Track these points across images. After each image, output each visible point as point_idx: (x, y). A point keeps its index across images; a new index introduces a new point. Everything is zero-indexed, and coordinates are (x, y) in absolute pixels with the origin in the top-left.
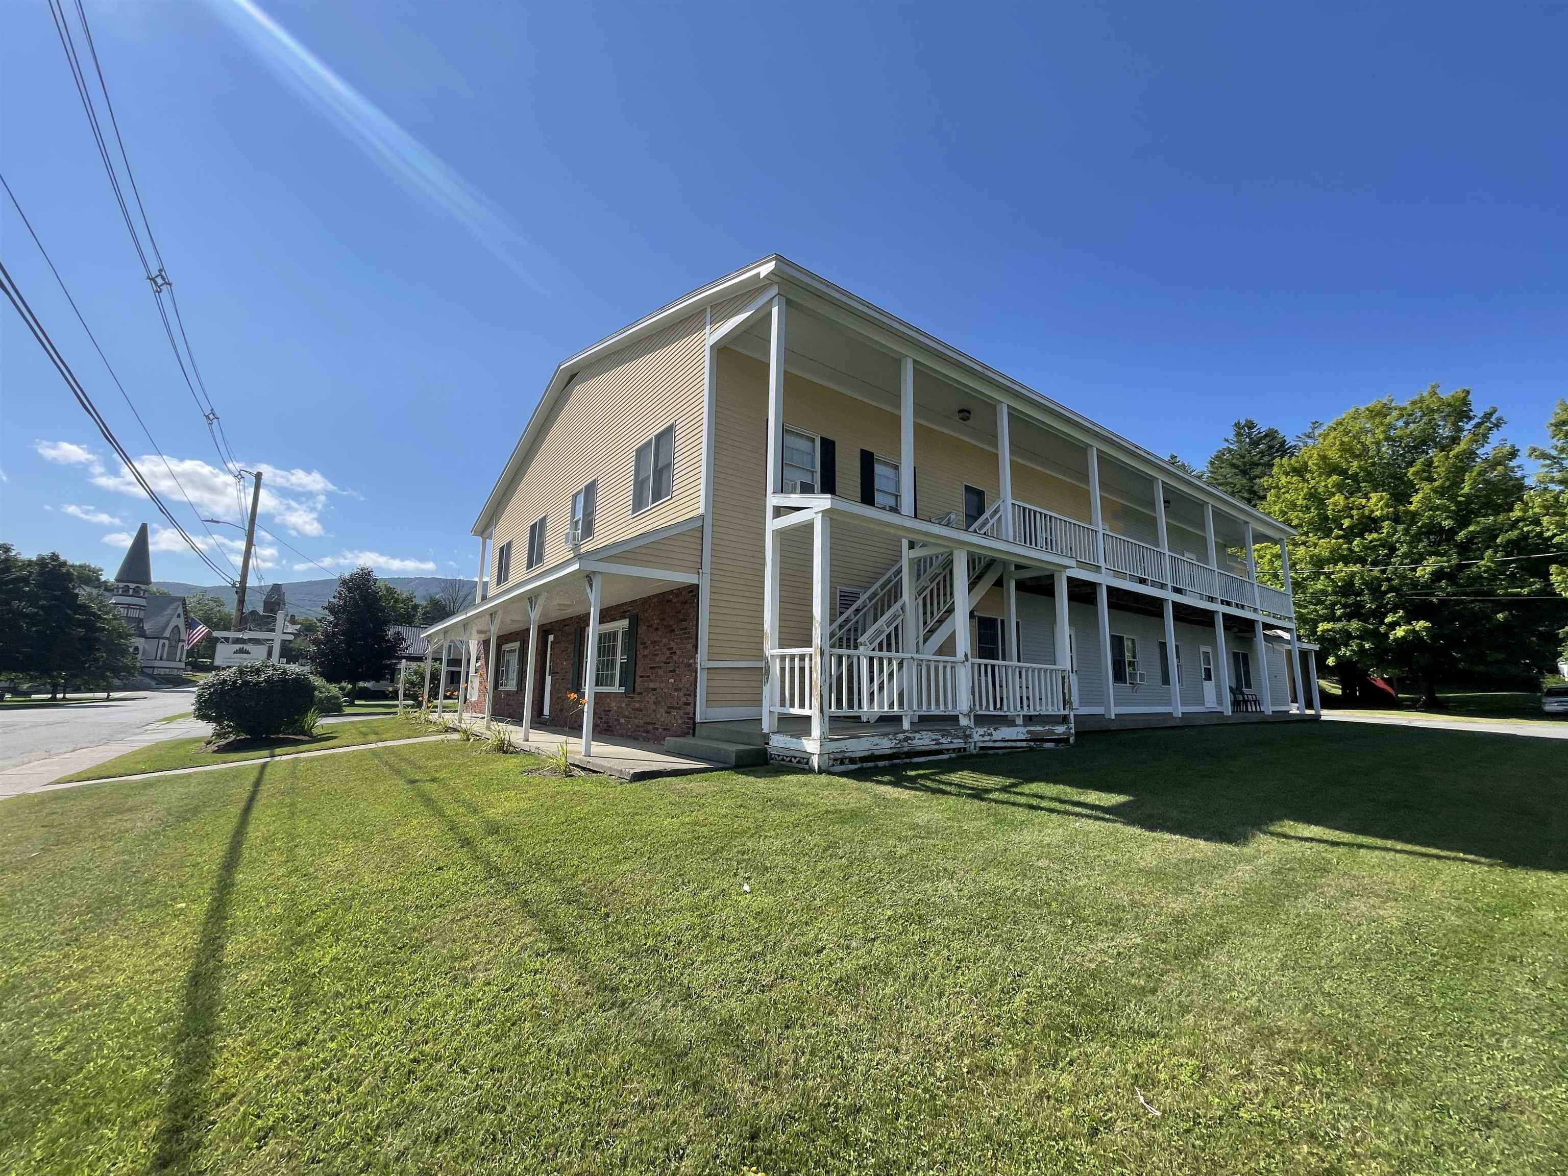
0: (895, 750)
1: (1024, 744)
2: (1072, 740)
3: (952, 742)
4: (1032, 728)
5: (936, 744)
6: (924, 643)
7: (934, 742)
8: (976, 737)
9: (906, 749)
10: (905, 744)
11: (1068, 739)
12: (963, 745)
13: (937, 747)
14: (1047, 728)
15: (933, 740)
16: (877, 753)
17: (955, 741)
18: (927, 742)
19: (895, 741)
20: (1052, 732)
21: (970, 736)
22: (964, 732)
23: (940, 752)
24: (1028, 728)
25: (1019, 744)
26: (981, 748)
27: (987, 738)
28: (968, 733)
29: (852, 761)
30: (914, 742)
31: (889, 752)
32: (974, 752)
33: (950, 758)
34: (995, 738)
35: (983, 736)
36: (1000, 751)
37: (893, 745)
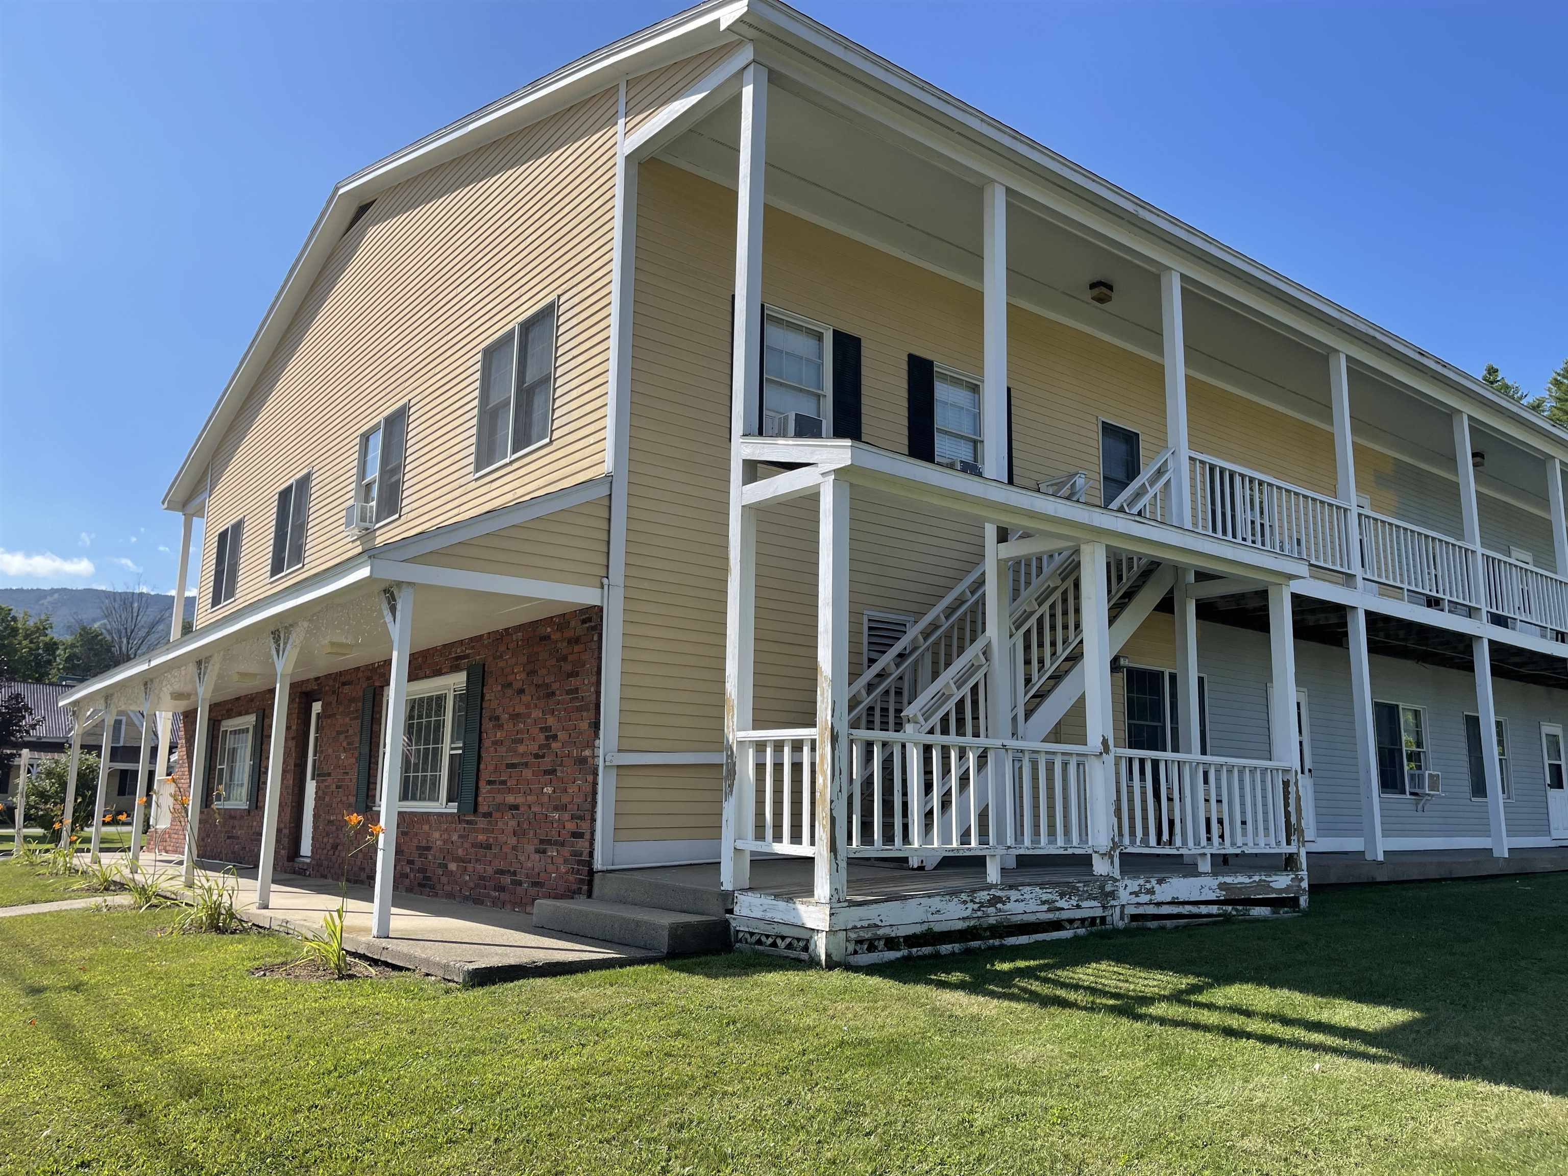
0: (972, 923)
1: (1214, 909)
2: (1303, 901)
3: (1078, 906)
4: (1228, 880)
5: (1049, 910)
6: (1026, 720)
7: (1045, 907)
8: (1124, 896)
9: (992, 921)
10: (991, 910)
11: (1295, 900)
12: (1099, 913)
13: (1051, 916)
14: (1257, 878)
15: (1044, 903)
16: (937, 928)
17: (1085, 904)
18: (1032, 906)
19: (970, 906)
20: (1267, 886)
21: (1113, 895)
22: (1102, 887)
23: (1057, 925)
24: (1221, 879)
25: (1204, 909)
26: (1134, 918)
27: (1144, 898)
28: (1108, 888)
29: (891, 943)
30: (1008, 906)
31: (960, 925)
32: (1121, 925)
33: (1076, 937)
34: (1158, 898)
35: (1136, 894)
36: (1169, 923)
37: (968, 913)
